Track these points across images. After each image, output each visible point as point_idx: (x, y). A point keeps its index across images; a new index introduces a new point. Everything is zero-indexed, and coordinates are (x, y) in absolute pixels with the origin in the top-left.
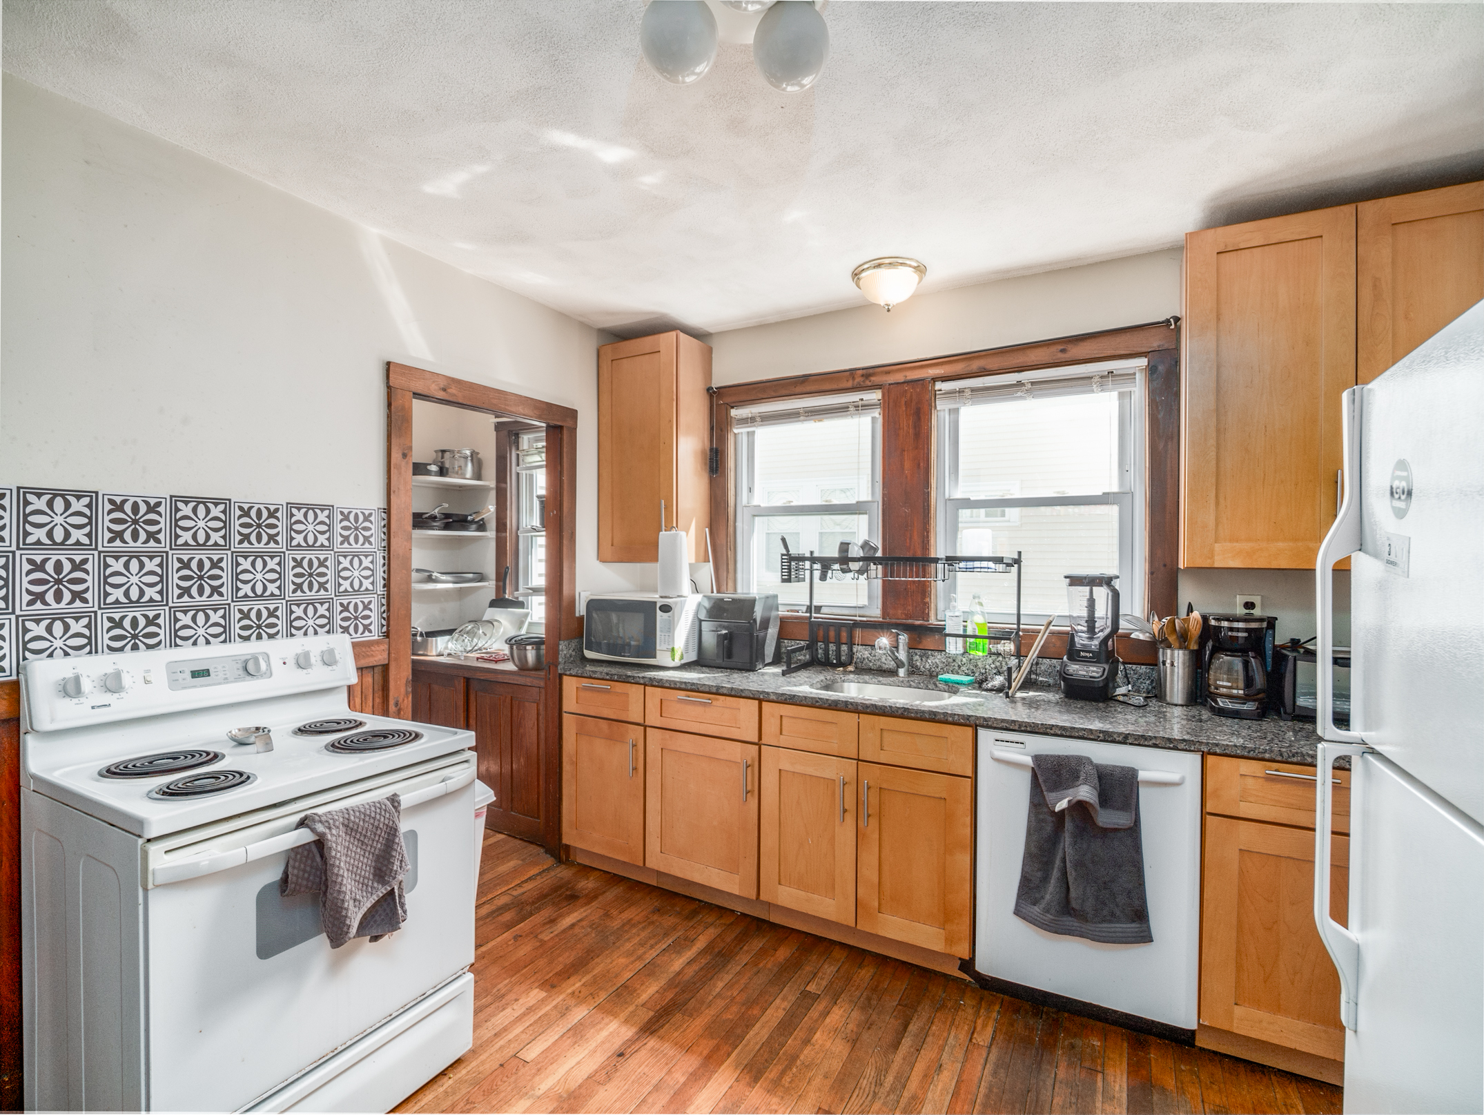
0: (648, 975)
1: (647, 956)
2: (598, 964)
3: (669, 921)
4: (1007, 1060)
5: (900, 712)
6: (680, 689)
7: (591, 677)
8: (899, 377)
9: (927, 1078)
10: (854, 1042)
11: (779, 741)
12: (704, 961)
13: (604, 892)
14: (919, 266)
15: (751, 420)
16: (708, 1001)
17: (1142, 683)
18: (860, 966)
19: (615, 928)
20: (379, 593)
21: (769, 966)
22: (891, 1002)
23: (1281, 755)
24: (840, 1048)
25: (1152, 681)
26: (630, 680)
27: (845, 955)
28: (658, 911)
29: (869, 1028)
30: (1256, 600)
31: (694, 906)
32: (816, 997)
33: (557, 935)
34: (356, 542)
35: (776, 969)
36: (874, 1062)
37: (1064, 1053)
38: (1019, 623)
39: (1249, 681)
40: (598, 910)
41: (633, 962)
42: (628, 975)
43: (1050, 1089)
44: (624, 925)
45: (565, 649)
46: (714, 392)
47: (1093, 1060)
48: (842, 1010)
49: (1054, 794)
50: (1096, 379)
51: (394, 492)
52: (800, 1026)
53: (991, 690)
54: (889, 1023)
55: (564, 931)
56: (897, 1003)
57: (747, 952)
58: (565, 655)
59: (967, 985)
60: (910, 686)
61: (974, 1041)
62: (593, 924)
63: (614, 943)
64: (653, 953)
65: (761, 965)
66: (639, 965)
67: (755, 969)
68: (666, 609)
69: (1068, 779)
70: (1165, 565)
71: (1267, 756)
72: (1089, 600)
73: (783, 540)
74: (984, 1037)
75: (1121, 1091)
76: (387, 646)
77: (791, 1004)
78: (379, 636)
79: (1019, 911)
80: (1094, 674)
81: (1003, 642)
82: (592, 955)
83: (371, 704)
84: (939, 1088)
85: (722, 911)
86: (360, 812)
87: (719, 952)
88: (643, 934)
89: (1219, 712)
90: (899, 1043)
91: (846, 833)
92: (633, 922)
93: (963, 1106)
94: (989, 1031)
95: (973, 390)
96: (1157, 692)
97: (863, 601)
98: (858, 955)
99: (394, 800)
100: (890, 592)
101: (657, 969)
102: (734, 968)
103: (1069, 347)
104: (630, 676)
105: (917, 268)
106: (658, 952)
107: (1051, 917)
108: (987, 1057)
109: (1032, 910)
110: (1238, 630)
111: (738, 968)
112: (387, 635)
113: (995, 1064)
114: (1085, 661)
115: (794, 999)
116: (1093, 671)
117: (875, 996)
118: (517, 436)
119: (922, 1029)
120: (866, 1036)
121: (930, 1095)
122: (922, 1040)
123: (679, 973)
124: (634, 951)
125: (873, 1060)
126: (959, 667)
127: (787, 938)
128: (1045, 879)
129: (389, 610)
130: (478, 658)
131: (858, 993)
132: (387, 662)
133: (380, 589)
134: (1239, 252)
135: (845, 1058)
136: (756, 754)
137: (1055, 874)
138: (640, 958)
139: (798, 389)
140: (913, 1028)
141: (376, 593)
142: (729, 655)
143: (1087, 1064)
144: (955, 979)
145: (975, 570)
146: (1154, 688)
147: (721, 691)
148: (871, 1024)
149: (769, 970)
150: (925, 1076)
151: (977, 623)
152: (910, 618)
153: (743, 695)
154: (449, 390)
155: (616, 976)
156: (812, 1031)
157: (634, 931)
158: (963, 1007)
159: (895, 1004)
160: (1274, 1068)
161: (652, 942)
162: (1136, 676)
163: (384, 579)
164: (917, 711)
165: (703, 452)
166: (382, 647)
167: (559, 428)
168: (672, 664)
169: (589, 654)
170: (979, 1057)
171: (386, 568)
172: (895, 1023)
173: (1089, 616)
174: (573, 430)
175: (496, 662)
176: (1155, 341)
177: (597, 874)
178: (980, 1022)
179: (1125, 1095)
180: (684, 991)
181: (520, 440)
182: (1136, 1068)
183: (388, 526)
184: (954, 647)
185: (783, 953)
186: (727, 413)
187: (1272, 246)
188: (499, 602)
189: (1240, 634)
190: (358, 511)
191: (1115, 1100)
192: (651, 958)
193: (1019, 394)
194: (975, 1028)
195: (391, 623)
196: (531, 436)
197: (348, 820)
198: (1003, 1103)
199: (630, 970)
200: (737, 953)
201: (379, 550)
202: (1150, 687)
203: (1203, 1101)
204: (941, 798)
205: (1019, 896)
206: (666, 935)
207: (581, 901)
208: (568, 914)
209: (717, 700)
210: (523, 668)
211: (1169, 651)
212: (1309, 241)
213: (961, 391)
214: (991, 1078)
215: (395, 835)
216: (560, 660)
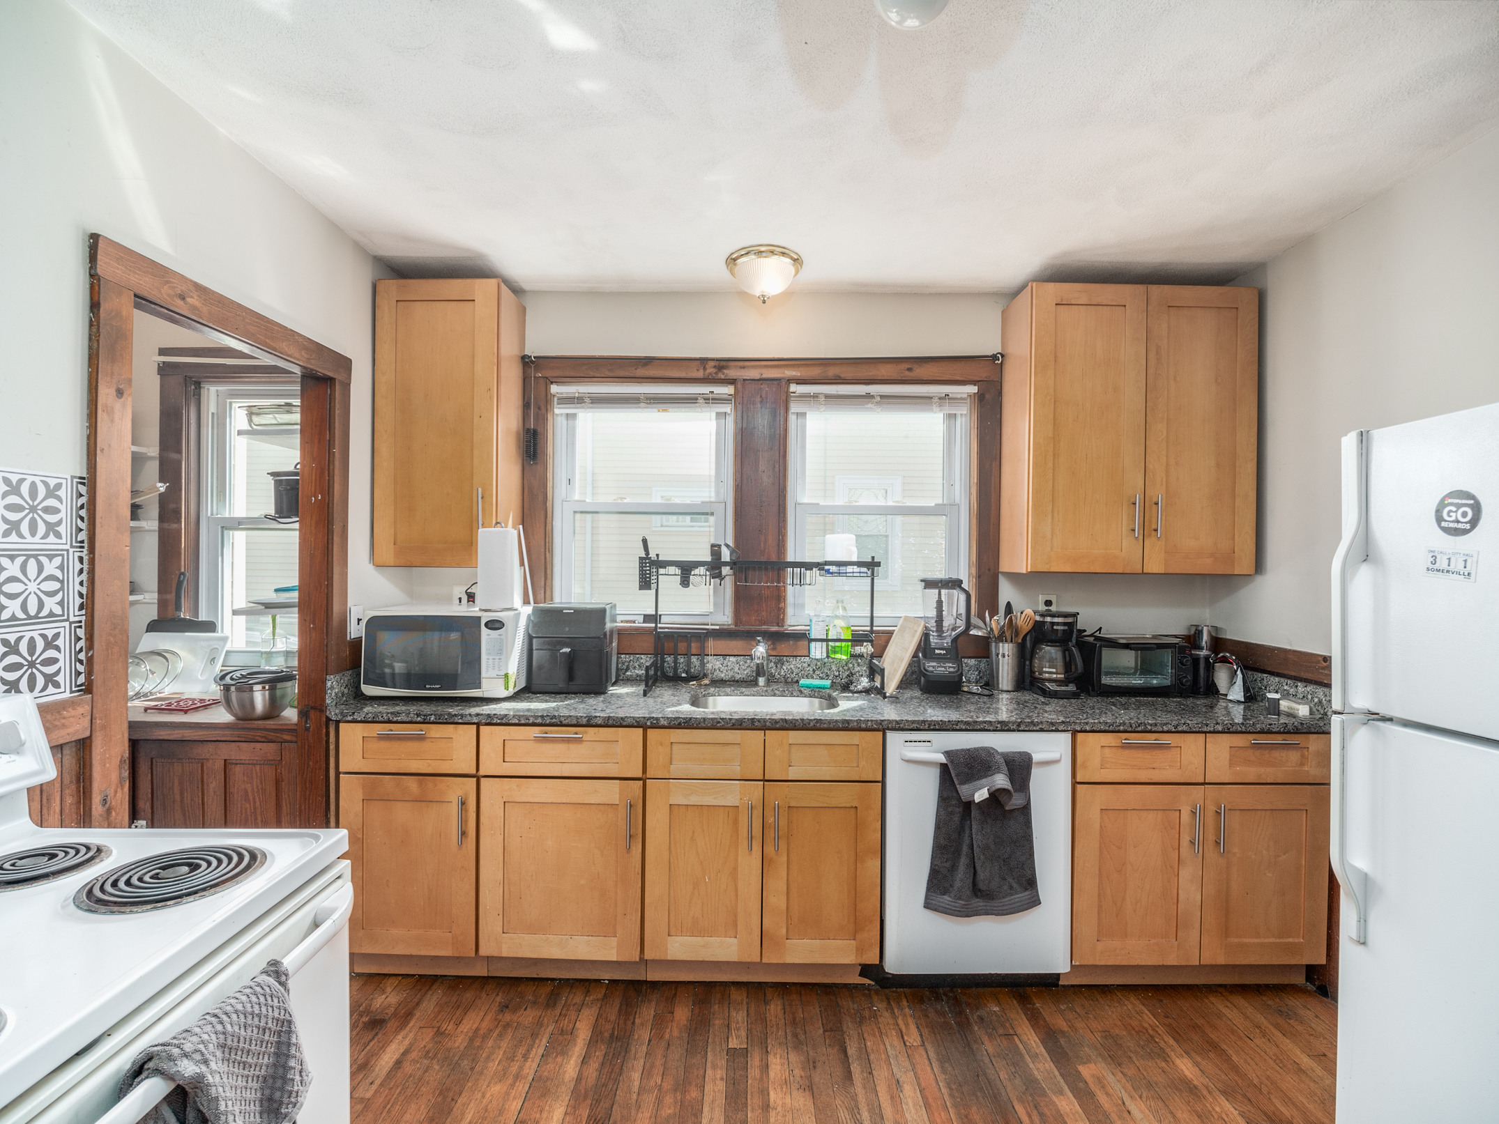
0: (542, 1096)
1: (526, 1071)
2: (466, 1105)
3: (527, 1016)
4: (944, 1053)
5: (812, 724)
6: (534, 725)
7: (389, 722)
8: (753, 374)
9: (896, 1099)
10: (810, 1087)
11: (669, 772)
12: (600, 1054)
13: (418, 1004)
14: (798, 259)
15: (578, 400)
16: (634, 1101)
17: (972, 674)
18: (766, 1003)
19: (462, 1048)
20: (72, 619)
21: (676, 1033)
22: (817, 1030)
23: (1131, 726)
24: (801, 1101)
25: (980, 671)
26: (456, 720)
27: (745, 995)
28: (504, 1007)
29: (815, 1067)
30: (1053, 598)
31: (548, 988)
32: (745, 1053)
33: (382, 1085)
34: (33, 533)
35: (685, 1035)
36: (840, 1102)
37: (979, 1028)
38: (872, 625)
39: (1068, 666)
40: (424, 1030)
41: (512, 1086)
42: (515, 1105)
43: (991, 1066)
44: (472, 1040)
45: (334, 685)
46: (532, 362)
47: (1003, 1026)
48: (778, 1056)
49: (966, 787)
50: (936, 400)
51: (102, 450)
52: (749, 1092)
53: (861, 692)
54: (827, 1054)
55: (390, 1075)
56: (822, 1030)
57: (642, 1024)
58: (336, 694)
59: (868, 988)
60: (774, 695)
61: (908, 1044)
62: (428, 1052)
63: (472, 1069)
64: (530, 1067)
65: (667, 1036)
66: (522, 1087)
67: (663, 1044)
68: (495, 625)
69: (979, 770)
70: (989, 570)
71: (1122, 728)
72: (938, 602)
73: (645, 541)
74: (913, 1038)
75: (1038, 1047)
76: (88, 708)
77: (725, 1071)
78: (72, 692)
79: (928, 904)
80: (952, 670)
81: (865, 644)
82: (451, 1094)
83: (58, 809)
84: (911, 1105)
85: (587, 984)
86: (236, 1012)
87: (612, 1035)
88: (504, 1044)
89: (1050, 695)
90: (850, 1072)
91: (750, 864)
92: (481, 1032)
93: (940, 1114)
94: (913, 1028)
95: (827, 396)
96: (989, 683)
97: (709, 608)
98: (757, 990)
99: (275, 970)
100: (742, 599)
101: (549, 1083)
102: (640, 1048)
103: (915, 366)
104: (455, 715)
105: (795, 260)
106: (537, 1060)
107: (963, 902)
108: (928, 1056)
109: (942, 900)
110: (1058, 624)
111: (644, 1048)
112: (88, 688)
113: (937, 1060)
114: (939, 658)
115: (724, 1062)
116: (950, 667)
117: (798, 1030)
118: (198, 385)
119: (860, 1049)
120: (817, 1077)
121: (907, 1115)
122: (867, 1061)
123: (579, 1079)
124: (505, 1071)
125: (838, 1102)
126: (814, 671)
127: (675, 994)
128: (953, 868)
129: (90, 646)
130: (146, 710)
131: (781, 1033)
132: (87, 734)
133: (75, 614)
134: (1070, 306)
135: (813, 1110)
136: (639, 792)
137: (963, 861)
138: (517, 1077)
139: (641, 372)
140: (851, 1051)
141: (67, 620)
142: (571, 677)
143: (1001, 1031)
144: (856, 986)
145: (848, 575)
146: (981, 677)
147: (593, 722)
148: (814, 1062)
149: (678, 1038)
150: (892, 1098)
151: (839, 629)
152: (764, 624)
153: (625, 723)
154: (189, 300)
155: (501, 1112)
156: (764, 1093)
157: (490, 1044)
158: (878, 1013)
159: (821, 1031)
160: (1114, 985)
161: (522, 1050)
162: (967, 668)
163: (81, 595)
164: (830, 722)
165: (518, 433)
166: (80, 710)
167: (328, 381)
168: (504, 694)
169: (369, 690)
170: (920, 1058)
171: (84, 577)
172: (834, 1052)
173: (937, 616)
174: (347, 386)
175: (186, 712)
176: (983, 372)
177: (391, 980)
178: (900, 1022)
179: (1043, 1050)
180: (598, 1101)
181: (204, 392)
182: (1035, 1019)
183: (91, 506)
184: (817, 651)
185: (682, 1014)
186: (547, 390)
187: (1093, 307)
188: (166, 622)
189: (1059, 628)
190: (37, 480)
191: (1040, 1056)
192: (532, 1072)
193: (870, 405)
194: (901, 1032)
195: (97, 667)
196: (222, 388)
197: (224, 1033)
198: (967, 1098)
199: (515, 1098)
200: (632, 1032)
201: (72, 546)
202: (978, 677)
203: (1092, 1032)
204: (852, 807)
205: (928, 889)
206: (534, 1035)
207: (392, 1025)
208: (383, 1048)
209: (586, 733)
210: (246, 717)
211: (1001, 644)
212: (1117, 307)
213: (815, 396)
214: (944, 1076)
215: (290, 1032)
216: (328, 701)
